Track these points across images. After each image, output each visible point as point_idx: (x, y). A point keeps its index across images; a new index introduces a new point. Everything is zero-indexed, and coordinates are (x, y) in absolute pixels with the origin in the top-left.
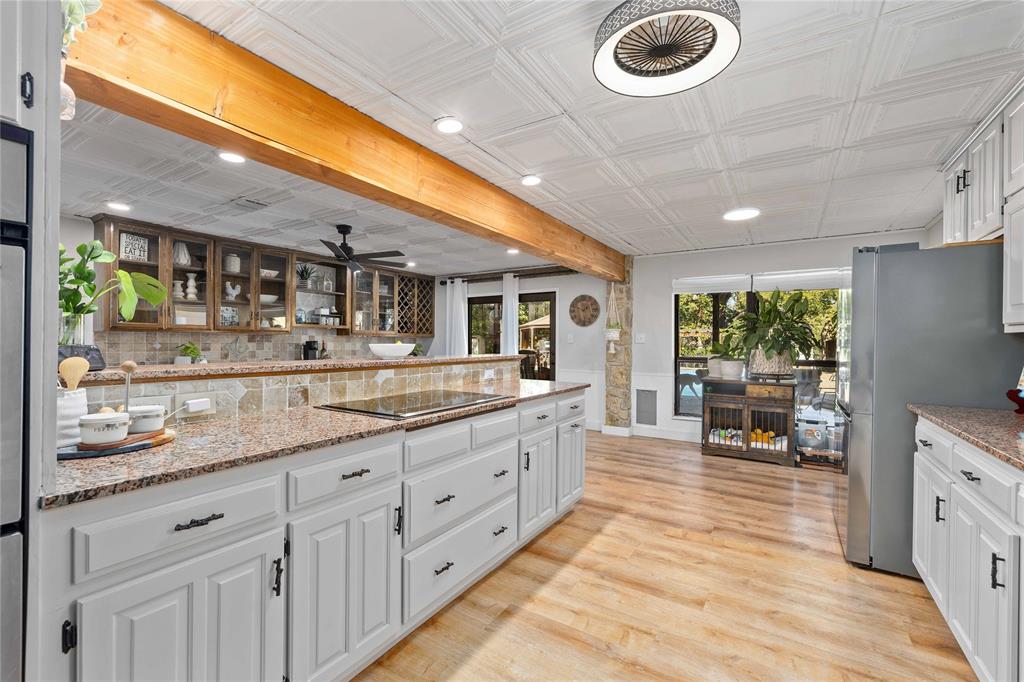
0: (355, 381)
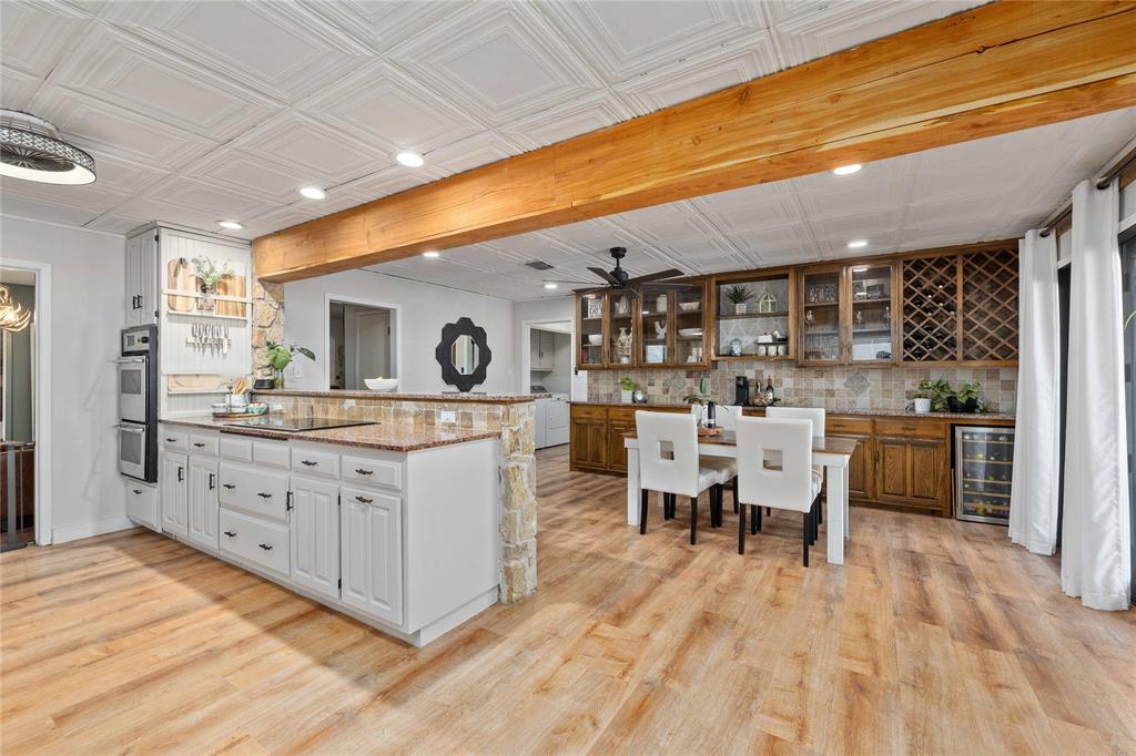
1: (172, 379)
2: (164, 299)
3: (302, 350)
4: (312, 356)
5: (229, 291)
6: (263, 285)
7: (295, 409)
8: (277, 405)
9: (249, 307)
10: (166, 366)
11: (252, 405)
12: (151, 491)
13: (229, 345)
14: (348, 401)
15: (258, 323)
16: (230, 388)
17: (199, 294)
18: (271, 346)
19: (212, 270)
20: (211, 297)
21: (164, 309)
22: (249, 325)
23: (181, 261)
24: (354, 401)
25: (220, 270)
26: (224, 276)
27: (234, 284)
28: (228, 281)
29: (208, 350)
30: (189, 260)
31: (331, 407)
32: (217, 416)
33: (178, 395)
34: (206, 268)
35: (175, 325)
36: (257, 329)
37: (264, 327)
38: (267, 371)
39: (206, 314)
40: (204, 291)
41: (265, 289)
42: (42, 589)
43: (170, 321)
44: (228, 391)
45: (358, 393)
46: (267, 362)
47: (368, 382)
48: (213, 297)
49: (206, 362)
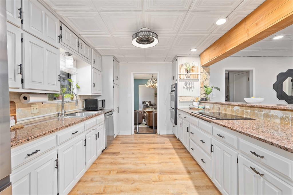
0: (228, 108)
1: (180, 97)
2: (178, 75)
3: (215, 88)
4: (219, 90)
5: (194, 71)
6: (203, 68)
7: (213, 108)
8: (208, 106)
9: (199, 75)
10: (179, 94)
11: (200, 106)
12: (176, 127)
13: (194, 87)
14: (235, 107)
15: (202, 80)
16: (194, 100)
17: (186, 73)
18: (206, 87)
19: (189, 66)
20: (189, 74)
21: (178, 79)
22: (199, 81)
23: (182, 65)
24: (239, 107)
25: (191, 65)
26: (193, 67)
27: (195, 69)
28: (193, 68)
29: (188, 89)
30: (184, 64)
31: (228, 109)
32: (191, 109)
33: (182, 102)
34: (188, 66)
35: (181, 83)
36: (201, 82)
37: (203, 81)
38: (204, 95)
39: (188, 79)
40: (187, 72)
41: (204, 69)
42: (155, 147)
43: (180, 82)
44: (193, 101)
45: (241, 104)
46: (204, 92)
47: (246, 99)
48: (190, 73)
49: (188, 93)
